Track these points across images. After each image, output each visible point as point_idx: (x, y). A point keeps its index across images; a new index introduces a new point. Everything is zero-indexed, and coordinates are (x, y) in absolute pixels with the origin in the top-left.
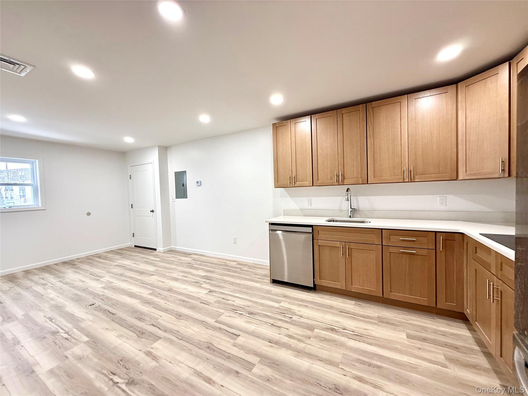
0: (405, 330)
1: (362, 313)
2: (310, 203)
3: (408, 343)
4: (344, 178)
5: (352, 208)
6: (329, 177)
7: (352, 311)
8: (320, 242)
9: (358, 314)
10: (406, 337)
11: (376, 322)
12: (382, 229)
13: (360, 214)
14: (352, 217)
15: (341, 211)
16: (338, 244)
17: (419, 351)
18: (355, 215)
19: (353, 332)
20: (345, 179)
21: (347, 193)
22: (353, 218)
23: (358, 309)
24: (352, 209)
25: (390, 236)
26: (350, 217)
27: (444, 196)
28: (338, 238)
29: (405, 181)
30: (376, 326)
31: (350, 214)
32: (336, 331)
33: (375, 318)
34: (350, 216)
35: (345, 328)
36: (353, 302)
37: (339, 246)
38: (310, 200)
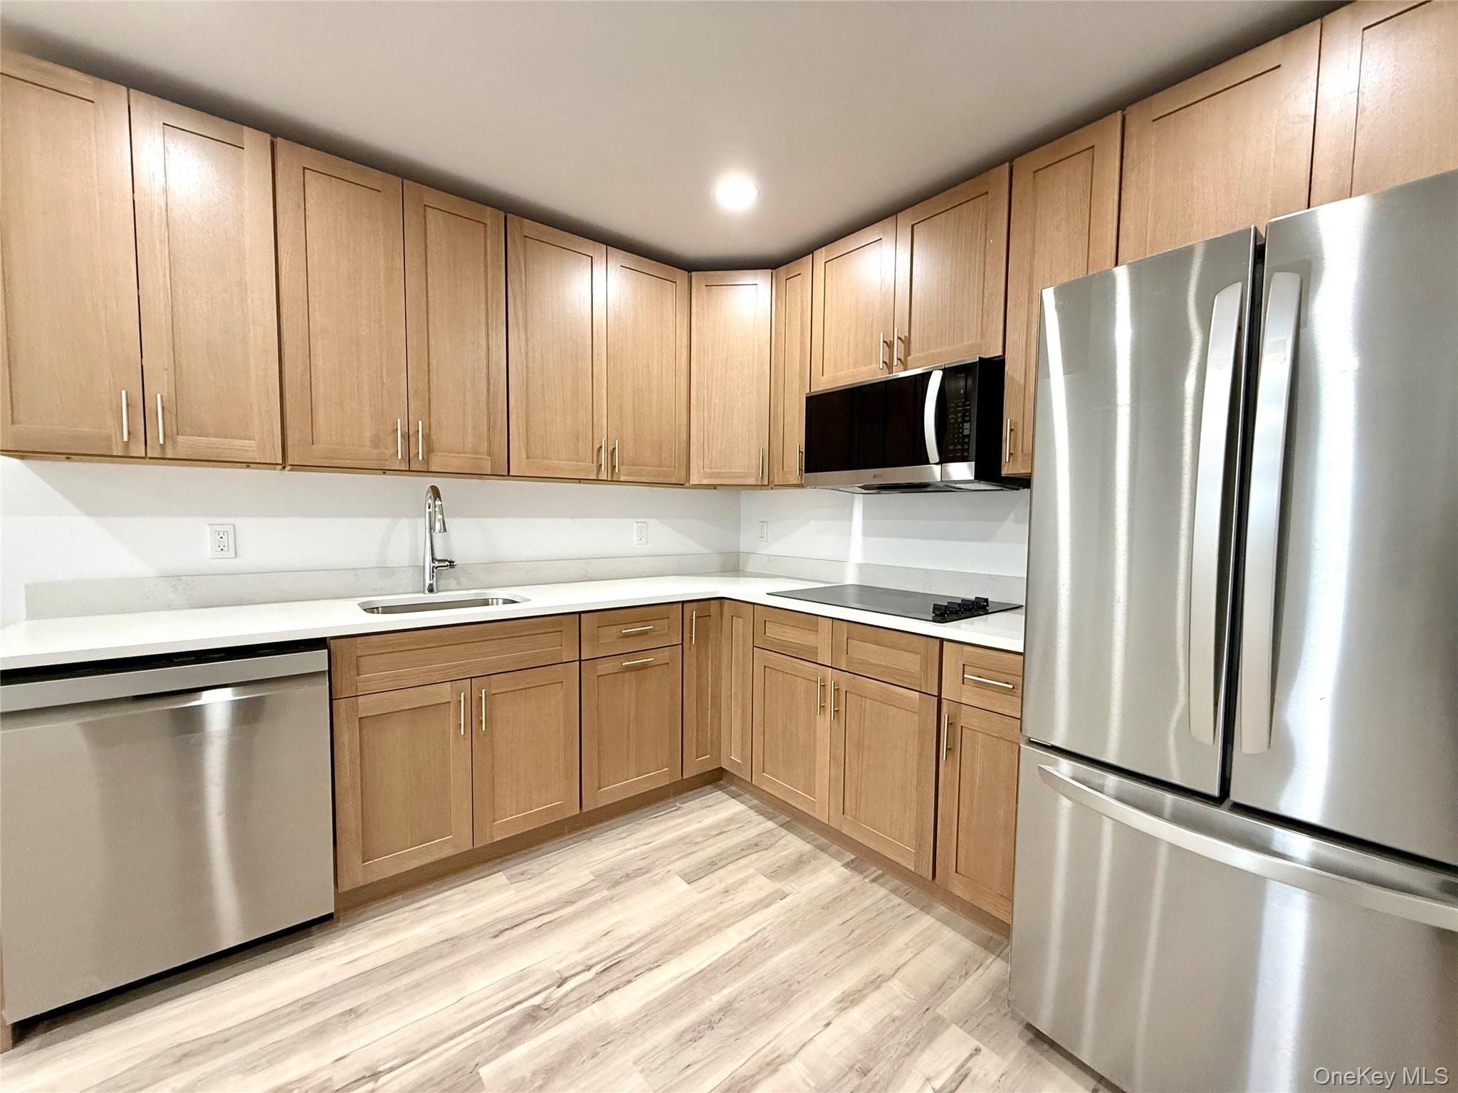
0: (669, 867)
1: (552, 895)
3: (702, 896)
5: (438, 558)
6: (367, 434)
7: (523, 905)
8: (367, 705)
9: (548, 904)
10: (685, 886)
11: (606, 893)
12: (580, 613)
13: (457, 578)
14: (436, 592)
16: (444, 692)
17: (731, 897)
19: (589, 968)
21: (438, 503)
23: (536, 889)
24: (437, 560)
25: (600, 629)
26: (431, 590)
27: (645, 520)
29: (600, 478)
30: (616, 906)
31: (428, 582)
32: (546, 1009)
33: (593, 885)
34: (431, 585)
35: (558, 976)
36: (500, 878)
37: (448, 700)
38: (230, 529)
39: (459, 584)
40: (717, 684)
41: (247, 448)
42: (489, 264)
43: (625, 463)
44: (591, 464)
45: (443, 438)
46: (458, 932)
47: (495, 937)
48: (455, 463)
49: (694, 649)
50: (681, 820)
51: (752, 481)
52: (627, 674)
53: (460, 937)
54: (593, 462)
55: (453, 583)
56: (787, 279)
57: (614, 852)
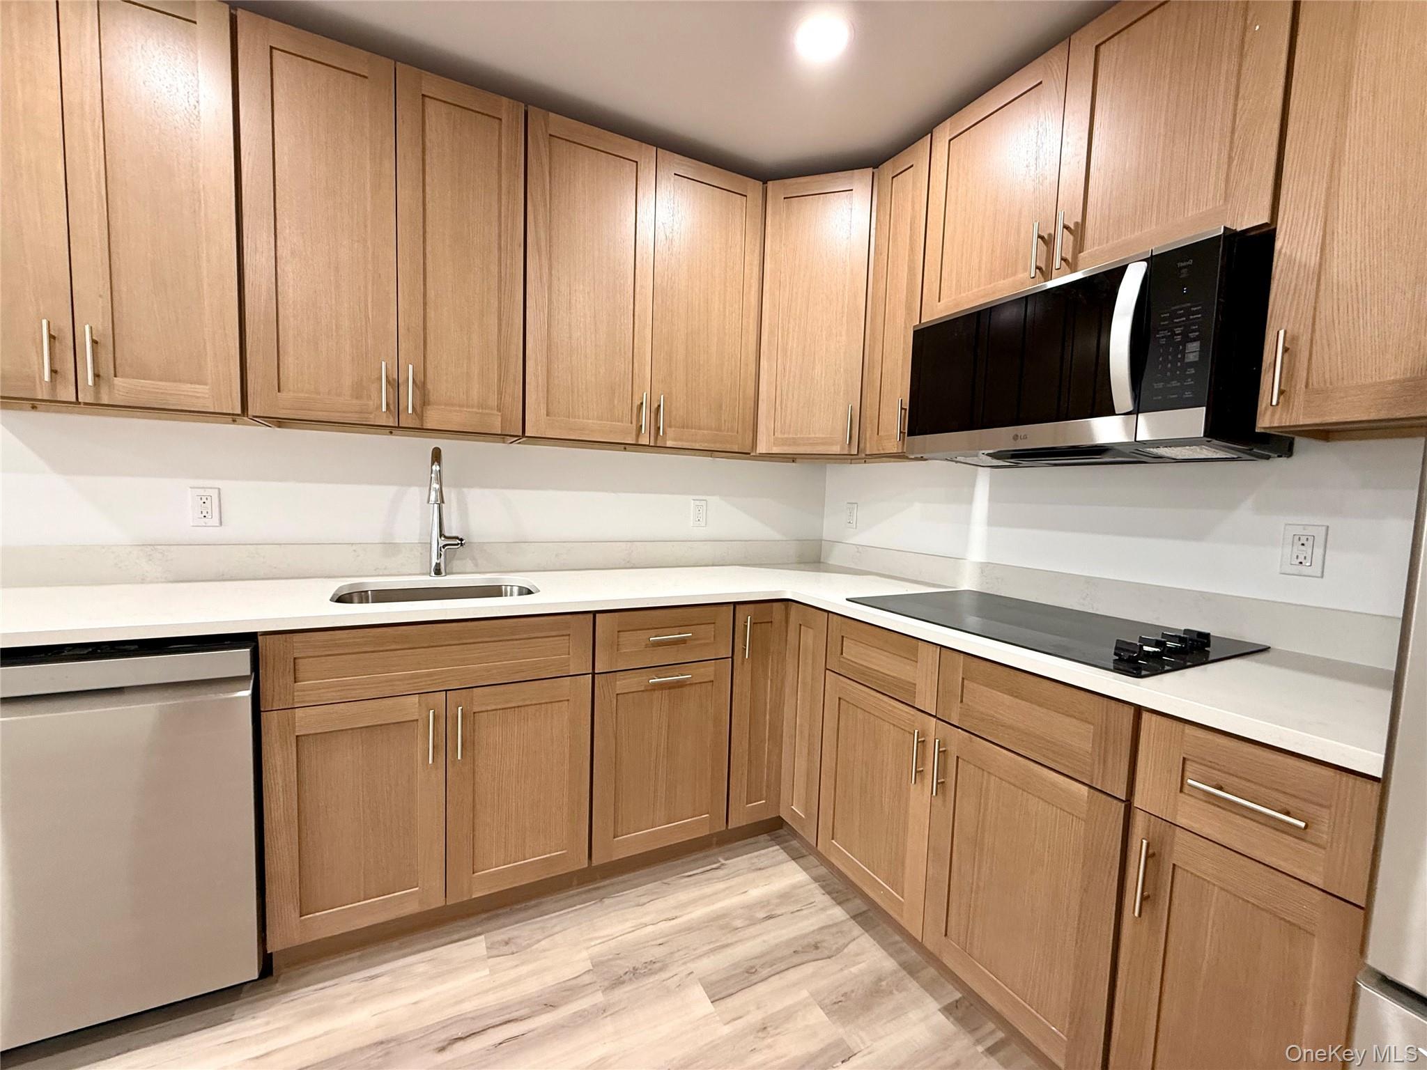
0: (692, 966)
1: (532, 987)
2: (214, 507)
3: (726, 1030)
4: (424, 400)
5: (447, 535)
6: (347, 382)
7: (491, 1000)
8: (307, 720)
9: (521, 1003)
10: (707, 1007)
11: (599, 998)
12: (595, 613)
13: (473, 559)
14: (443, 574)
15: (390, 547)
16: (410, 707)
17: (769, 1041)
18: (456, 564)
20: (429, 405)
21: (436, 468)
22: (448, 577)
23: (513, 974)
24: (445, 537)
25: (621, 633)
26: (438, 572)
27: (704, 498)
28: (413, 677)
29: (640, 443)
30: (608, 1026)
31: (435, 561)
33: (587, 979)
34: (438, 565)
36: (477, 946)
37: (415, 718)
38: (214, 494)
39: (476, 565)
40: (778, 707)
41: (200, 395)
42: (503, 170)
43: (673, 423)
44: (630, 425)
45: (440, 387)
46: (402, 1030)
47: (442, 1049)
48: (455, 420)
49: (748, 666)
50: (721, 886)
51: (836, 449)
52: (657, 694)
53: (398, 1040)
54: (631, 423)
55: (469, 565)
56: (893, 178)
57: (628, 925)
